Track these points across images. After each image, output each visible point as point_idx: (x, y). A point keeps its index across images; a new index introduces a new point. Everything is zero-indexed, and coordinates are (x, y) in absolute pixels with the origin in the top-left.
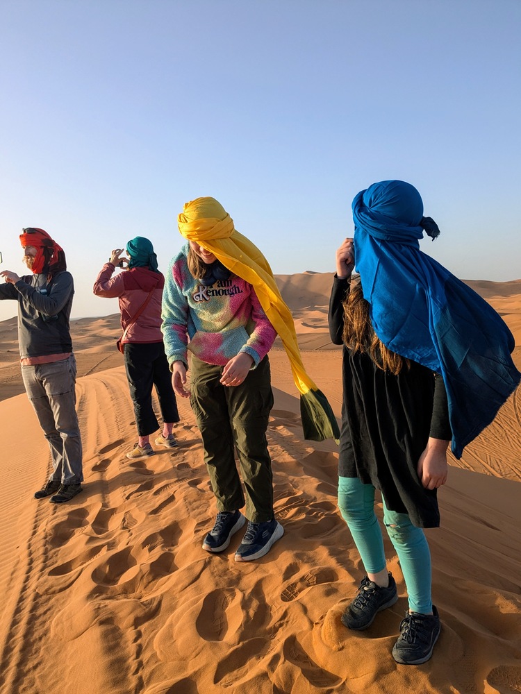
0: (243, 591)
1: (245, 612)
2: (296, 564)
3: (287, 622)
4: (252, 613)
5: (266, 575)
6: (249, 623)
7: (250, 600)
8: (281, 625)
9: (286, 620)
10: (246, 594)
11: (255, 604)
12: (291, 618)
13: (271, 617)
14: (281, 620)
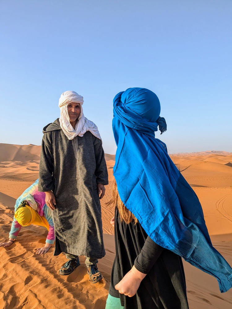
0: (4, 292)
1: (5, 301)
2: (31, 276)
3: (27, 303)
4: (9, 301)
5: (16, 283)
6: (8, 306)
7: (8, 296)
8: (24, 305)
9: (26, 302)
10: (6, 294)
11: (10, 297)
12: (29, 301)
13: (19, 302)
14: (24, 302)
